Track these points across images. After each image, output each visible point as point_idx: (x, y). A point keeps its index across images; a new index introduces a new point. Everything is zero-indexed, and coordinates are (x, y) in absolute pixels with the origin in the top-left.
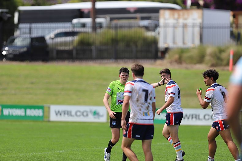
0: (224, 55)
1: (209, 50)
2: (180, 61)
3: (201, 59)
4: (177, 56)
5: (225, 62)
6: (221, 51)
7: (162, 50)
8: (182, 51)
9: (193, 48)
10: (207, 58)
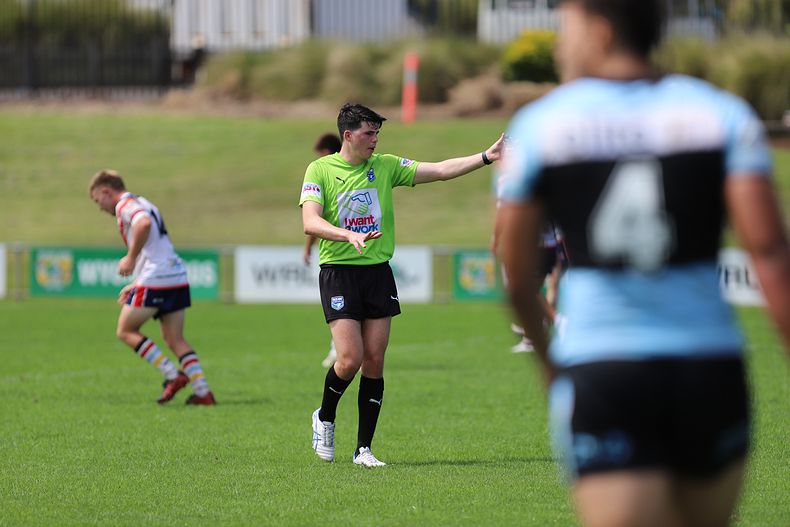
0: (386, 72)
1: (340, 55)
2: (242, 92)
3: (311, 84)
4: (232, 77)
5: (389, 94)
6: (378, 58)
7: (186, 57)
8: (250, 60)
9: (287, 50)
10: (333, 82)
